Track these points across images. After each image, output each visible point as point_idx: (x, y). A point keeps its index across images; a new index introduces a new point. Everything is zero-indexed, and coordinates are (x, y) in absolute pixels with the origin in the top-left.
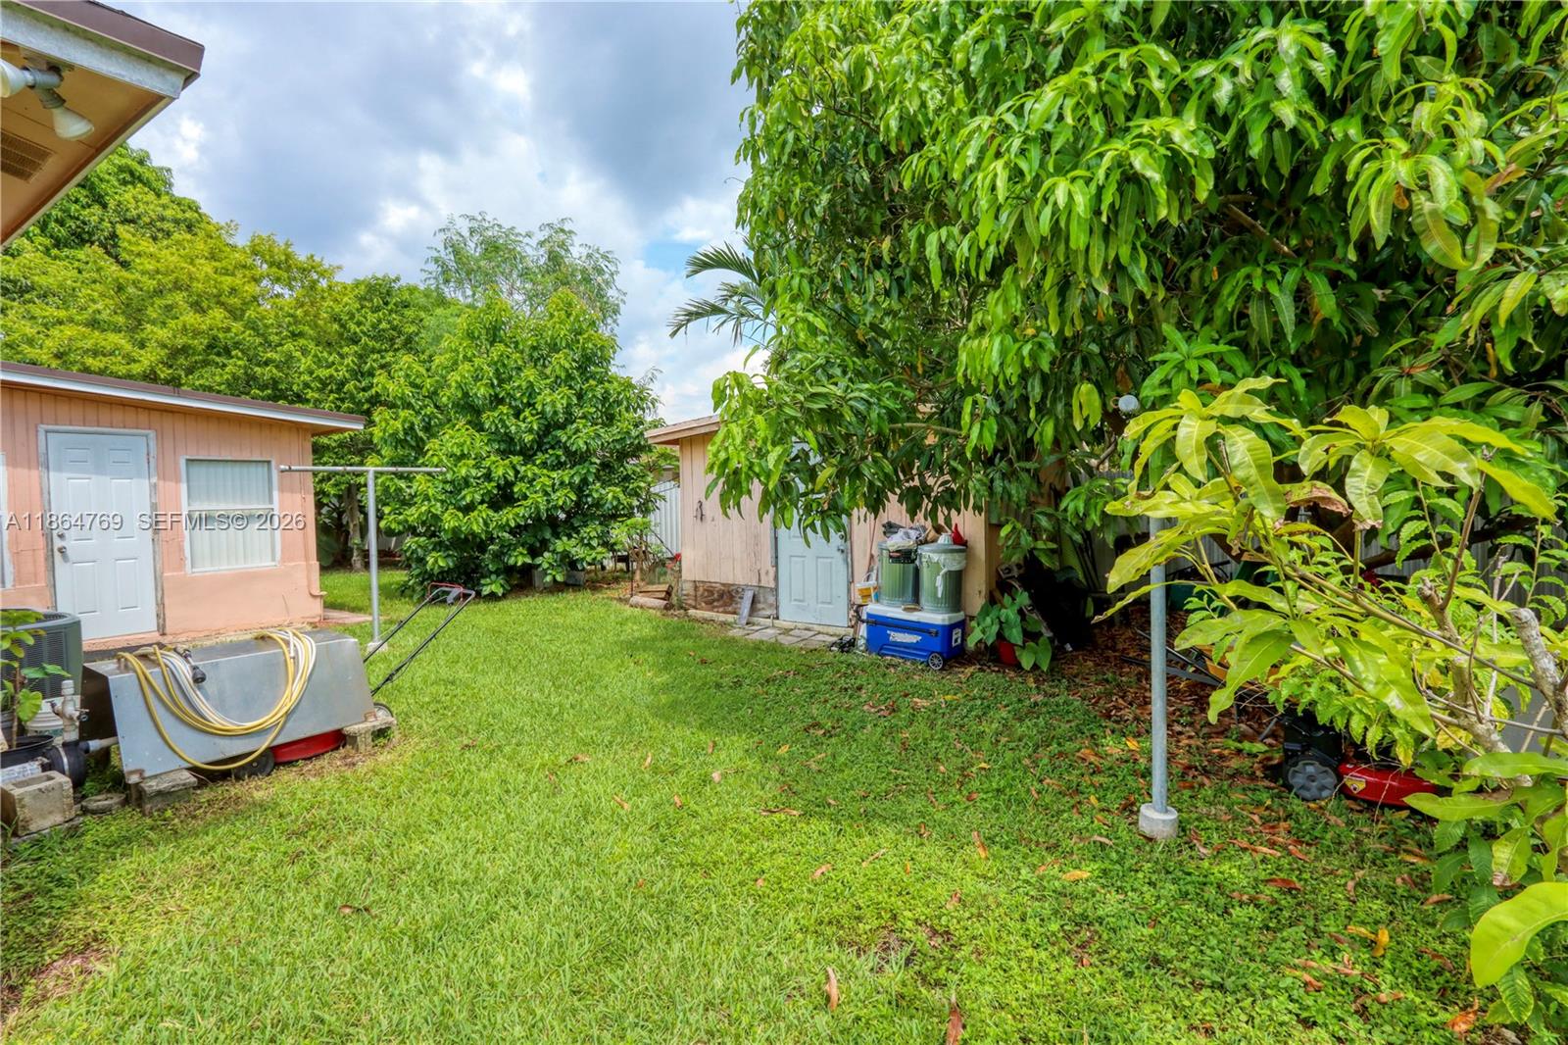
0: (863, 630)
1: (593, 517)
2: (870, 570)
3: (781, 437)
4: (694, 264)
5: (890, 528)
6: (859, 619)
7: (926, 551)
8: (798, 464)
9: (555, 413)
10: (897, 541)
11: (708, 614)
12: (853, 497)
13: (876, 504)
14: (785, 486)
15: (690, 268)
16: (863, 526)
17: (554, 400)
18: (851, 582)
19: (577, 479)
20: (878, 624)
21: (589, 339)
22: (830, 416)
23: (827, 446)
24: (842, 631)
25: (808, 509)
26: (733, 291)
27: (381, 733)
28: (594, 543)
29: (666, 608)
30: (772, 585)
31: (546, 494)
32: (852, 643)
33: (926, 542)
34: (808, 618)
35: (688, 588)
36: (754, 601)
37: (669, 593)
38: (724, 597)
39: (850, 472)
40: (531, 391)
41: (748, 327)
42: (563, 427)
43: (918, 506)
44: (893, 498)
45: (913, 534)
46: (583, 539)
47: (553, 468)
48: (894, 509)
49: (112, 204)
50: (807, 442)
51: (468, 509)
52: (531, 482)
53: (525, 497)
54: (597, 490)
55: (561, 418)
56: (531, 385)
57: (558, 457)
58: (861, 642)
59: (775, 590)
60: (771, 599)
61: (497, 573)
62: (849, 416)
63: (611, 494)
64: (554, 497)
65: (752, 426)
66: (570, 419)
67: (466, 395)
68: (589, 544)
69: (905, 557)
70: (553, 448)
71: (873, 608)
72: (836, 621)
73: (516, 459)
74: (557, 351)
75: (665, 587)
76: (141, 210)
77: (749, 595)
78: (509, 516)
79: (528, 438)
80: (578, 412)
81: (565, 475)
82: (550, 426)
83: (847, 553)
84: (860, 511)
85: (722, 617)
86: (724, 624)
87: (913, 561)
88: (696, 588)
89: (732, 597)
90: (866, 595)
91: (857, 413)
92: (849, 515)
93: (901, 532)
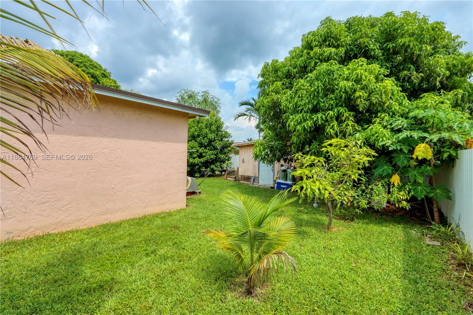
0: (276, 185)
1: (218, 161)
2: (278, 173)
3: (264, 150)
4: (240, 104)
5: (282, 166)
6: (275, 183)
7: (288, 170)
8: (267, 154)
9: (212, 139)
10: (283, 168)
11: (244, 182)
12: (275, 159)
13: (279, 161)
14: (265, 157)
15: (240, 105)
16: (277, 165)
17: (212, 136)
18: (274, 176)
19: (216, 153)
20: (279, 184)
21: (219, 123)
22: (272, 147)
23: (271, 151)
24: (271, 186)
25: (268, 161)
26: (249, 110)
27: (200, 193)
28: (219, 167)
29: (235, 181)
30: (258, 176)
31: (209, 156)
32: (274, 188)
33: (289, 168)
34: (265, 183)
35: (240, 177)
36: (254, 179)
37: (235, 178)
38: (248, 178)
39: (274, 155)
40: (207, 134)
41: (252, 118)
42: (213, 142)
43: (286, 161)
44: (282, 160)
45: (286, 167)
46: (216, 166)
47: (210, 150)
48: (282, 162)
49: (101, 82)
50: (268, 151)
51: (194, 158)
52: (206, 153)
53: (205, 156)
54: (220, 155)
55: (213, 140)
56: (207, 132)
57: (212, 148)
58: (276, 187)
59: (259, 177)
60: (257, 179)
61: (198, 172)
62: (275, 147)
63: (222, 156)
64: (211, 156)
65: (260, 148)
66: (215, 140)
67: (193, 134)
68: (217, 167)
69: (284, 171)
70: (211, 146)
71: (278, 181)
72: (271, 184)
73: (203, 148)
74: (212, 125)
75: (235, 176)
76: (107, 84)
77: (253, 178)
78: (202, 160)
79: (206, 144)
80: (216, 139)
81: (214, 152)
82: (211, 141)
83: (273, 170)
84: (276, 162)
85: (247, 183)
86: (248, 184)
87: (286, 172)
88: (242, 177)
89: (249, 179)
90: (277, 178)
91: (276, 147)
92: (274, 162)
93: (284, 166)
